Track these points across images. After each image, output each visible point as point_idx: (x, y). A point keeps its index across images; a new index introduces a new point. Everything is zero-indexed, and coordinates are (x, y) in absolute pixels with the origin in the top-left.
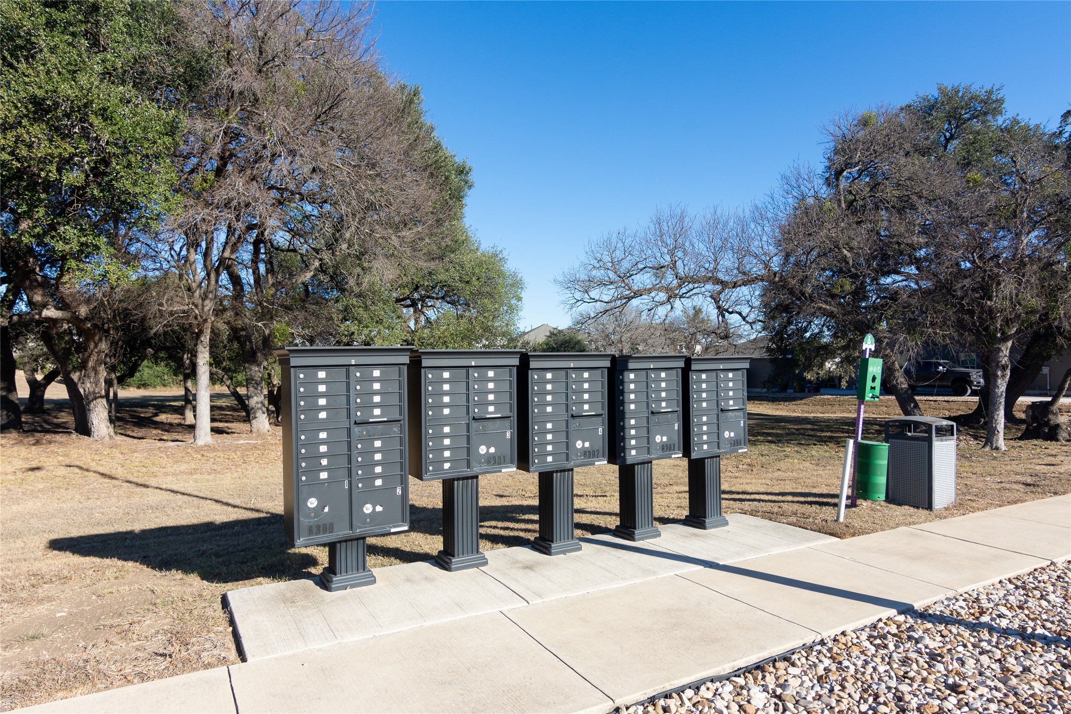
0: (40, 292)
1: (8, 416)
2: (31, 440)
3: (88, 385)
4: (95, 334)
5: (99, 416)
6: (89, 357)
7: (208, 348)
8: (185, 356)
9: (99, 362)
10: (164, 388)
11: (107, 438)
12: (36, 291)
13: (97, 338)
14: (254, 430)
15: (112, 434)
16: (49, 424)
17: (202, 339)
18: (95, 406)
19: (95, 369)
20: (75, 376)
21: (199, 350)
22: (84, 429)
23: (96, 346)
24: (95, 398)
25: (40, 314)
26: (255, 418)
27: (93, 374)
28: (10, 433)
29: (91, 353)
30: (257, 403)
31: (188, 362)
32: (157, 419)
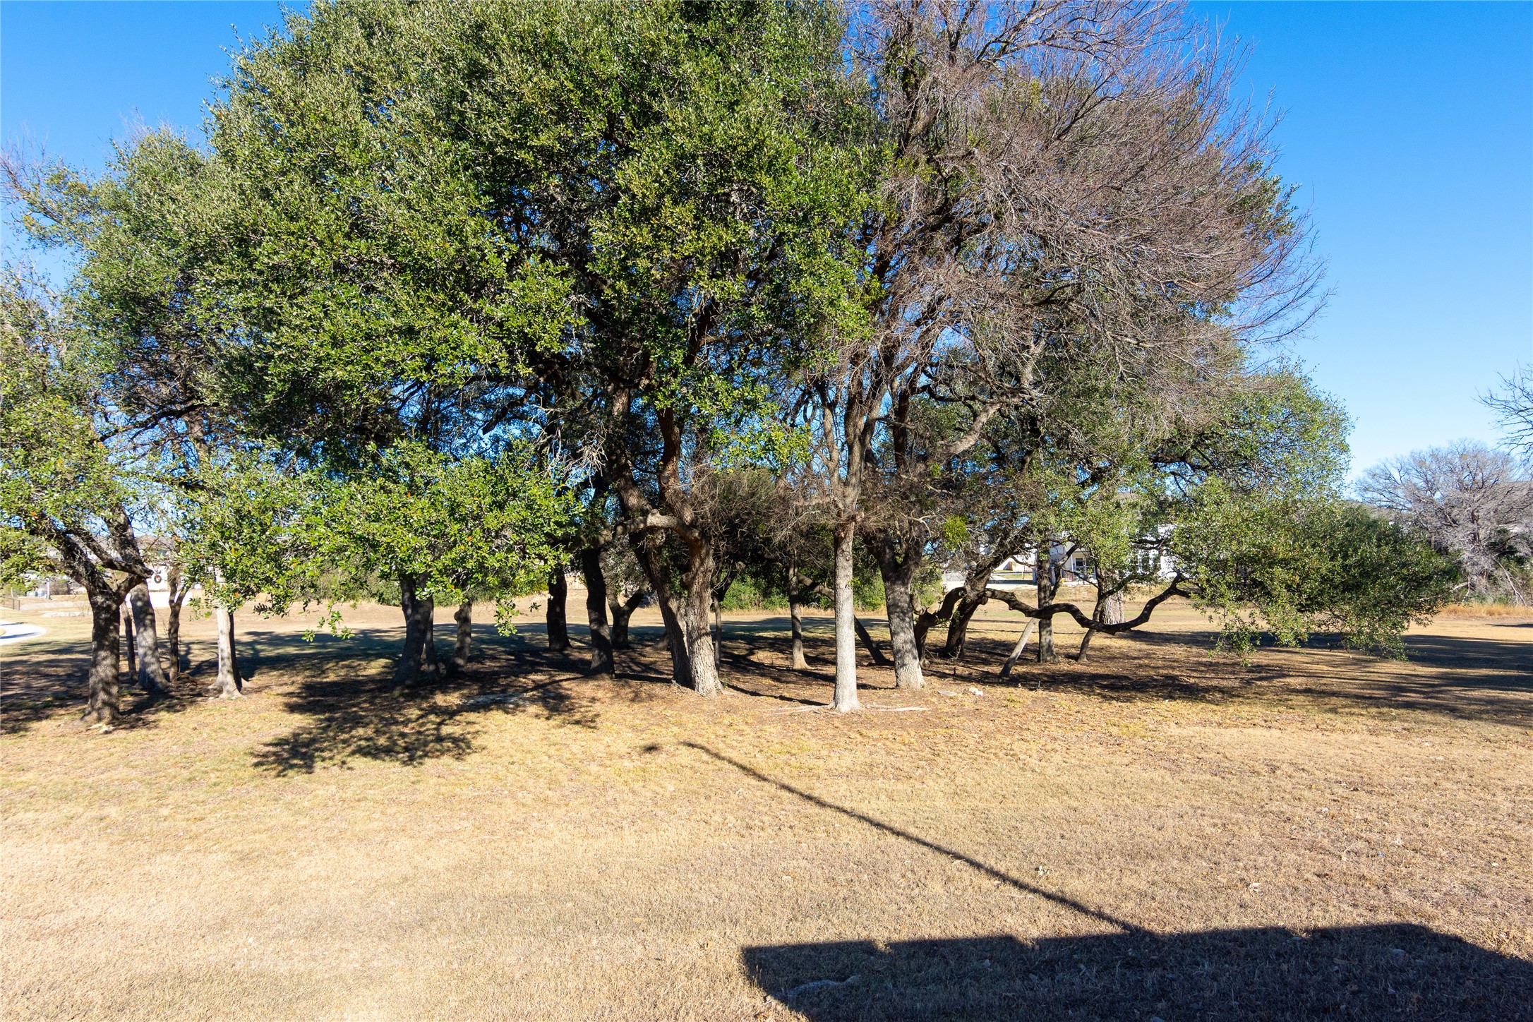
0: (636, 493)
1: (600, 657)
2: (627, 692)
3: (692, 618)
4: (701, 547)
5: (705, 660)
6: (694, 578)
7: (851, 562)
8: (791, 572)
9: (705, 586)
10: (741, 611)
11: (714, 693)
12: (631, 491)
13: (704, 551)
14: (902, 684)
15: (720, 686)
16: (638, 664)
17: (844, 547)
18: (700, 648)
19: (700, 596)
20: (673, 605)
21: (839, 564)
22: (686, 677)
23: (702, 564)
24: (700, 636)
25: (645, 522)
26: (903, 665)
27: (697, 603)
28: (603, 679)
29: (696, 574)
30: (905, 642)
31: (794, 579)
32: (754, 658)
